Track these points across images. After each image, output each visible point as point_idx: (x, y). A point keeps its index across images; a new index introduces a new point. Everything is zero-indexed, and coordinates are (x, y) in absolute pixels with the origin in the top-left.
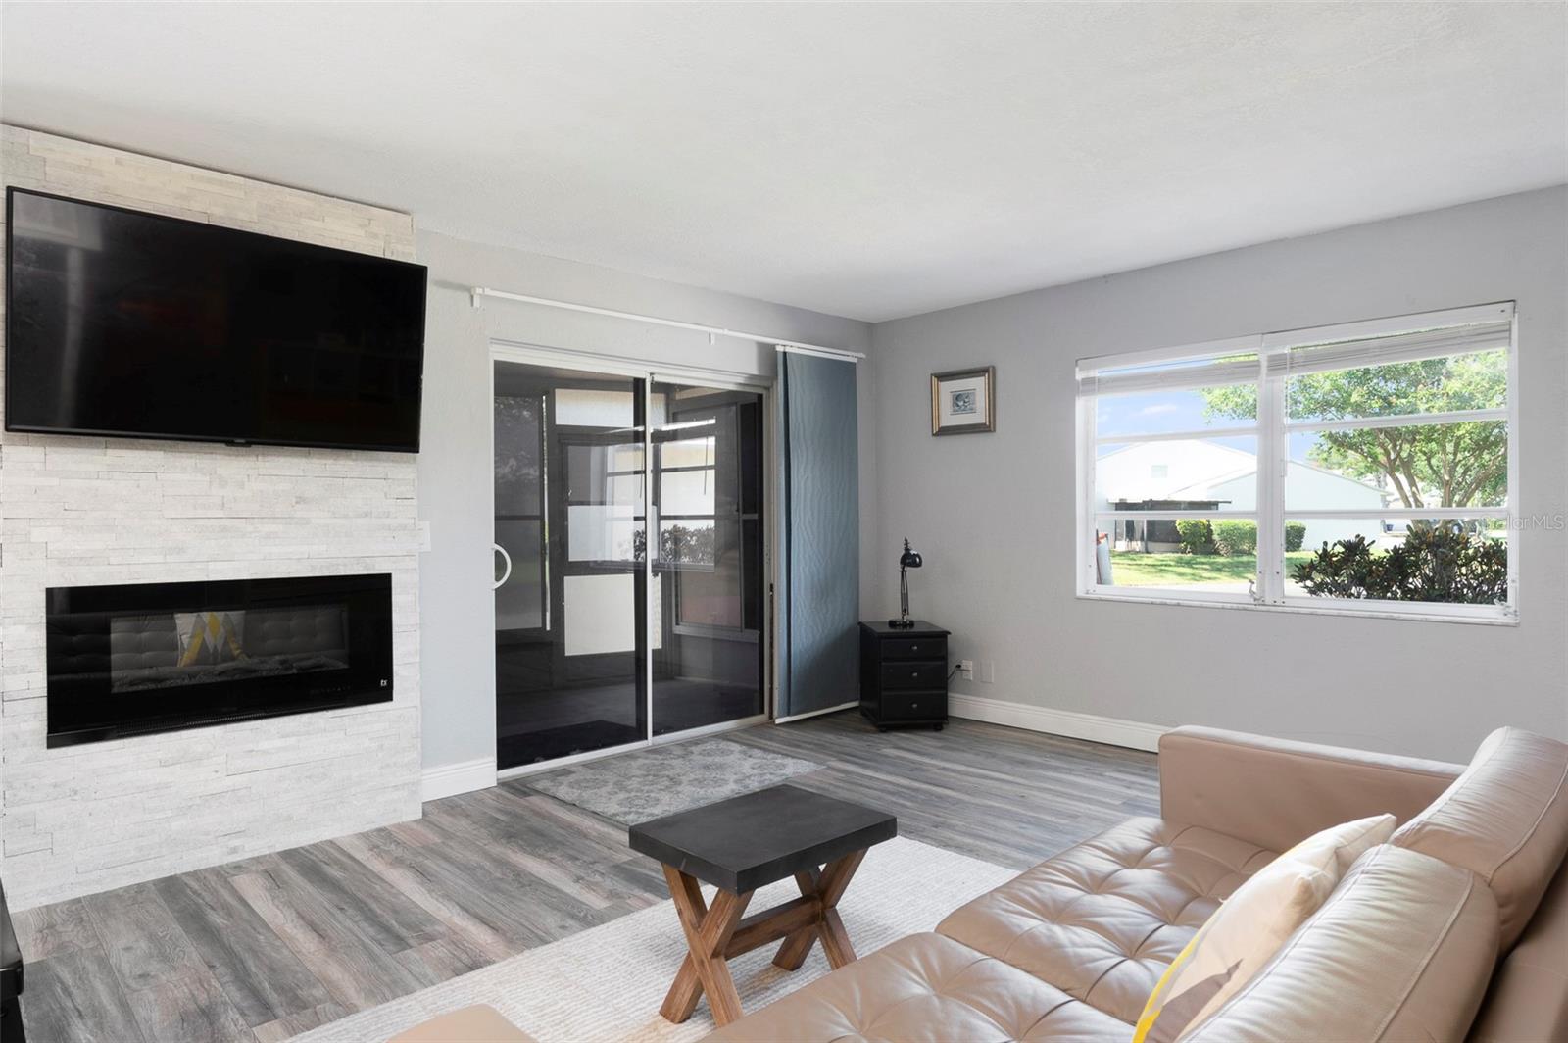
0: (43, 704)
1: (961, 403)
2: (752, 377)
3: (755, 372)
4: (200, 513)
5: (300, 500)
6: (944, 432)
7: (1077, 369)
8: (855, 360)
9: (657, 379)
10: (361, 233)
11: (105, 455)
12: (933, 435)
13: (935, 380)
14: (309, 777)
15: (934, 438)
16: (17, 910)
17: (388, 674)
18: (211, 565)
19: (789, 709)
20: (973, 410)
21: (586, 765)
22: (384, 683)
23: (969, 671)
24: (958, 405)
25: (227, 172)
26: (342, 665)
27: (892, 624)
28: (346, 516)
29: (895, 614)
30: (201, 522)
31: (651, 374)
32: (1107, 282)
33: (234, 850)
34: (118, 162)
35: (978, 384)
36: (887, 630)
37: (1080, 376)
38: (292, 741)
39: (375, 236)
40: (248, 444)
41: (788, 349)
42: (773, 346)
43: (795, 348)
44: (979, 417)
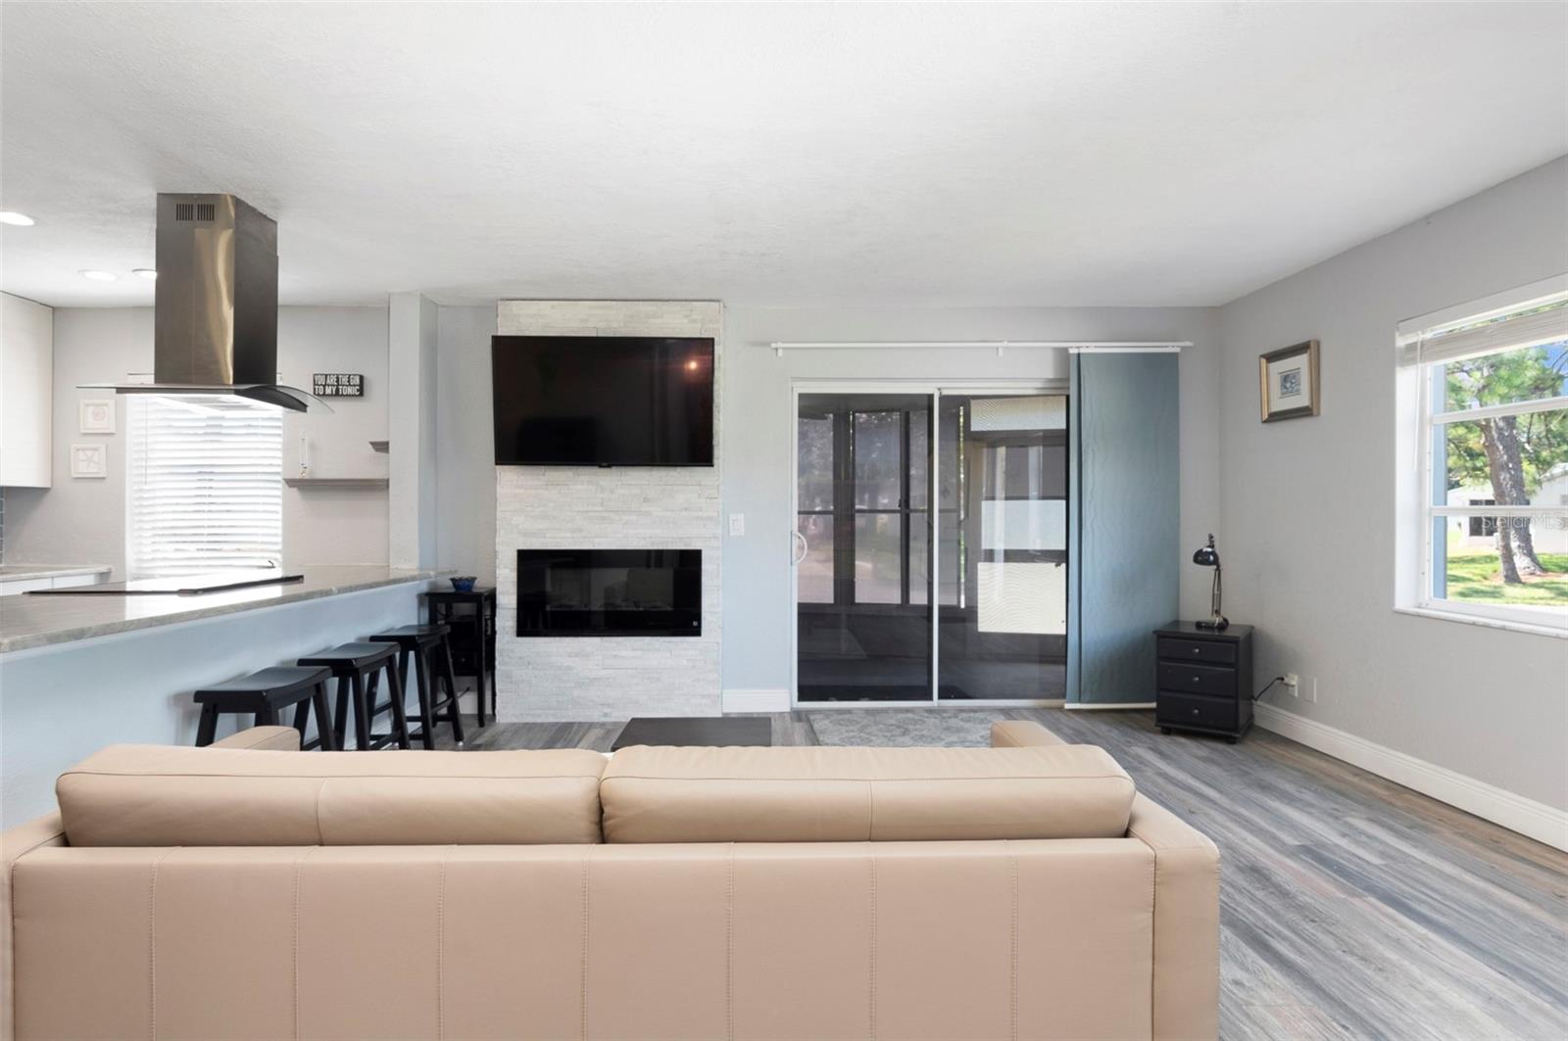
0: (515, 613)
1: (1288, 385)
2: (1051, 380)
3: (1051, 375)
4: (590, 508)
5: (646, 500)
6: (1275, 417)
7: (1397, 334)
8: (1178, 350)
9: (945, 392)
10: (685, 321)
11: (544, 475)
12: (1265, 422)
13: (1264, 361)
14: (649, 678)
15: (1265, 425)
16: (501, 721)
17: (698, 617)
18: (596, 540)
19: (1080, 697)
20: (1298, 392)
21: (868, 711)
22: (695, 624)
23: (1293, 686)
24: (1286, 388)
25: (606, 300)
26: (669, 609)
27: (1199, 625)
28: (673, 511)
29: (1206, 615)
30: (592, 514)
31: (939, 389)
32: (1428, 223)
33: (606, 715)
34: (553, 307)
35: (1301, 362)
36: (1193, 630)
37: (1401, 342)
38: (639, 653)
39: (694, 321)
40: (609, 466)
41: (1082, 351)
42: (1066, 350)
43: (1089, 348)
44: (1302, 400)
